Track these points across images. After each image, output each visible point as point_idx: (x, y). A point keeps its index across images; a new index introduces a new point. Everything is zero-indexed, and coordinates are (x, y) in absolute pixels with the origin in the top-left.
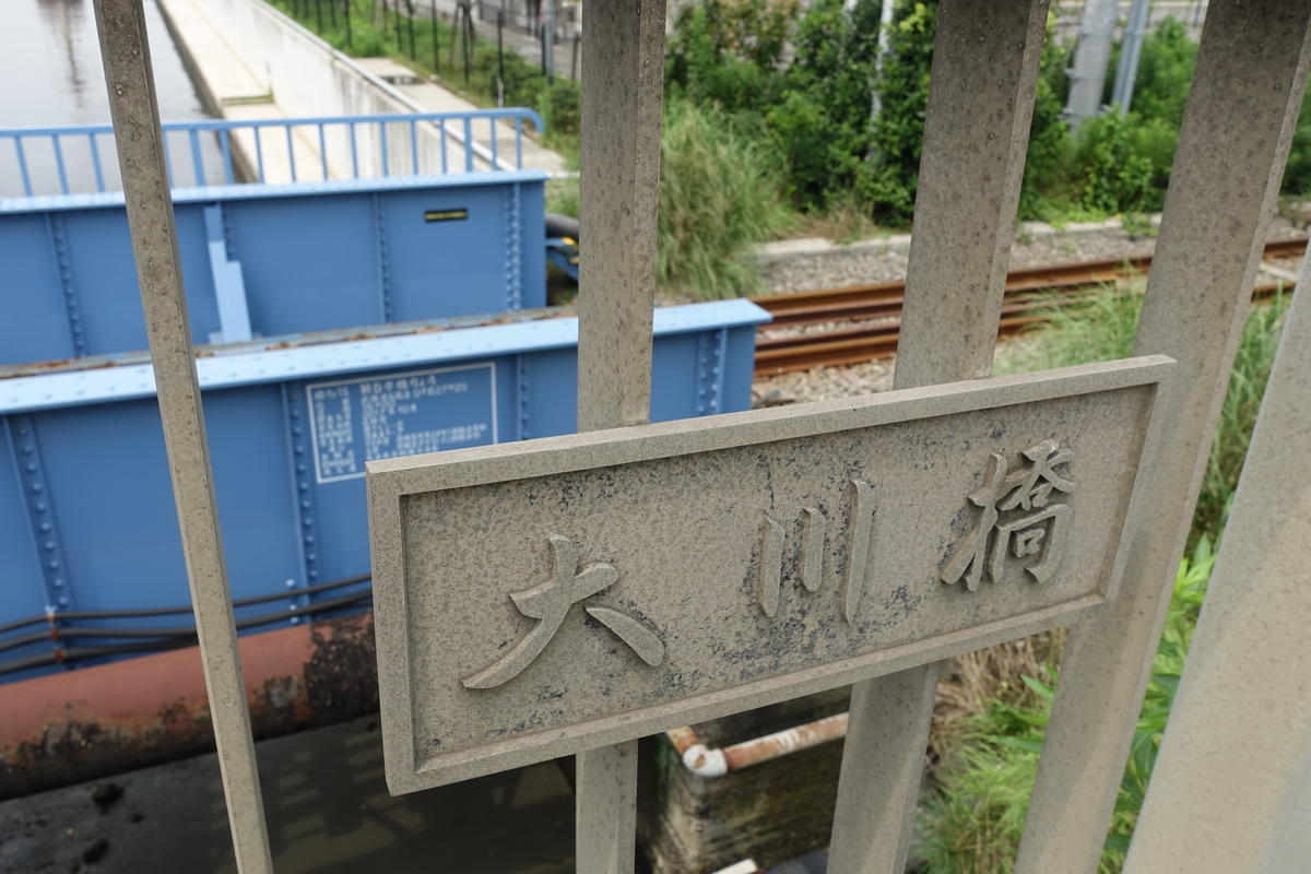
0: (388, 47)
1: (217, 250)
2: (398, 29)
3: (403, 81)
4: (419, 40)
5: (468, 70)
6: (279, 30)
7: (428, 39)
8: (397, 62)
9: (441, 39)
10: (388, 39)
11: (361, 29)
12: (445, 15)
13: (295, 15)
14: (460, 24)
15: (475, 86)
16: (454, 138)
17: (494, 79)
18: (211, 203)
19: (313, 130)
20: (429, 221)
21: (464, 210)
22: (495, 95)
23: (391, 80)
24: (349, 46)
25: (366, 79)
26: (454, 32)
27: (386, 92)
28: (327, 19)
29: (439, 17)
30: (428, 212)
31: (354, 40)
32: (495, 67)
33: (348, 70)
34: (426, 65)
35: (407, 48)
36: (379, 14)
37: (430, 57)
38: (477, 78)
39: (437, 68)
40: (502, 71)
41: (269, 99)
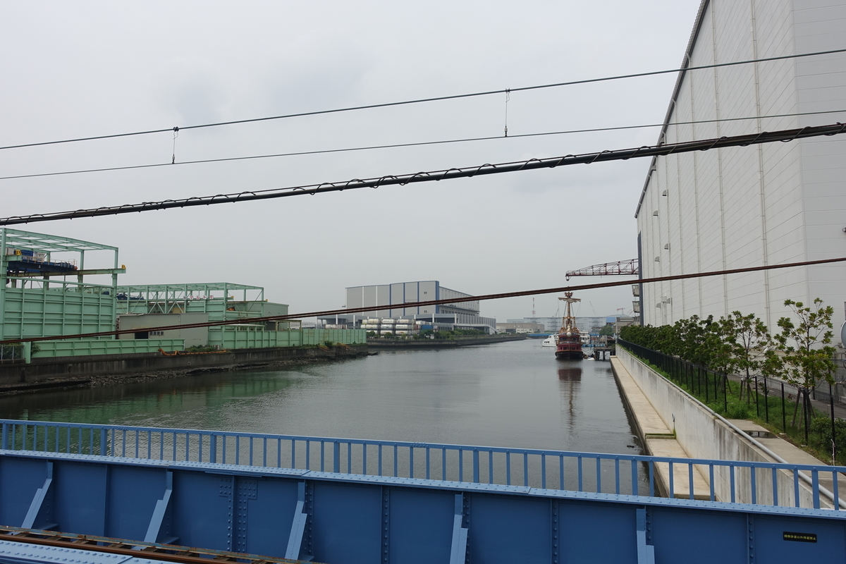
0: (750, 413)
1: (641, 536)
2: (757, 402)
3: (759, 435)
4: (771, 409)
5: (807, 430)
6: (682, 400)
7: (779, 409)
8: (756, 423)
9: (787, 410)
10: (750, 408)
11: (732, 401)
12: (790, 396)
13: (692, 393)
14: (801, 401)
15: (813, 442)
16: (805, 481)
17: (828, 439)
18: (641, 506)
19: (706, 468)
20: (785, 539)
21: (814, 536)
22: (829, 450)
23: (750, 433)
24: (725, 412)
25: (736, 432)
26: (796, 405)
27: (750, 441)
28: (711, 395)
29: (786, 397)
30: (785, 533)
31: (728, 408)
32: (829, 432)
33: (725, 425)
34: (777, 426)
35: (764, 413)
36: (745, 392)
37: (779, 421)
38: (814, 437)
39: (784, 429)
40: (834, 434)
41: (673, 436)
